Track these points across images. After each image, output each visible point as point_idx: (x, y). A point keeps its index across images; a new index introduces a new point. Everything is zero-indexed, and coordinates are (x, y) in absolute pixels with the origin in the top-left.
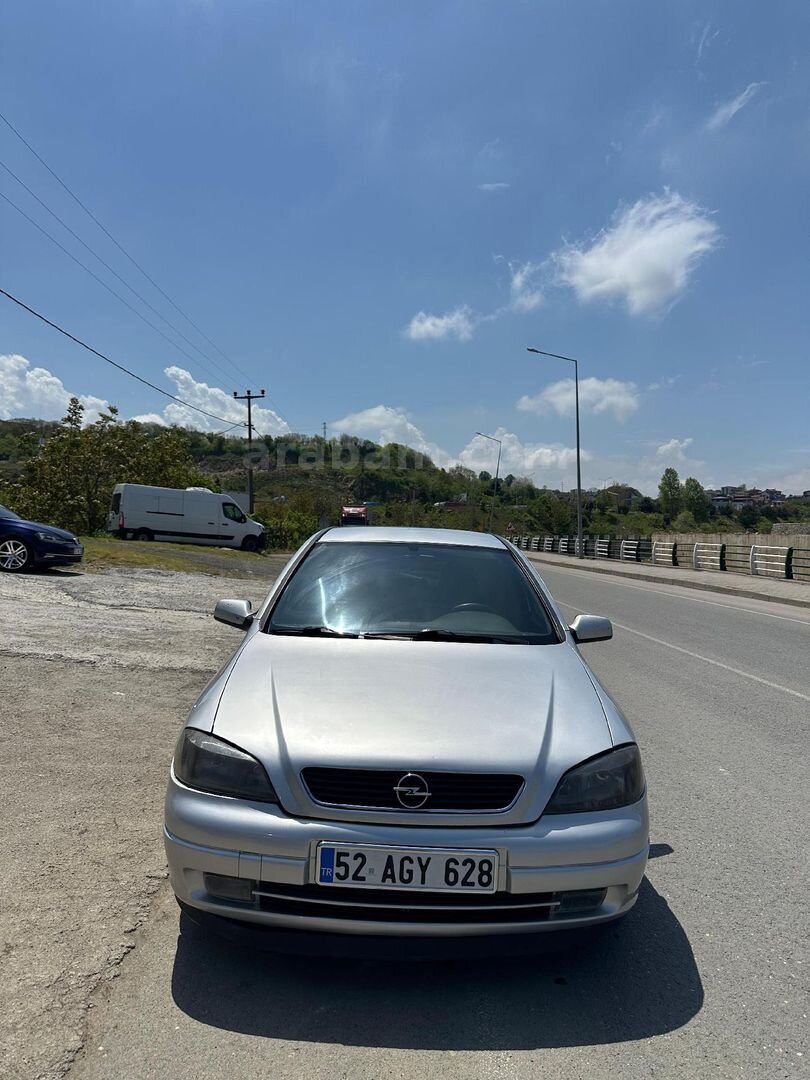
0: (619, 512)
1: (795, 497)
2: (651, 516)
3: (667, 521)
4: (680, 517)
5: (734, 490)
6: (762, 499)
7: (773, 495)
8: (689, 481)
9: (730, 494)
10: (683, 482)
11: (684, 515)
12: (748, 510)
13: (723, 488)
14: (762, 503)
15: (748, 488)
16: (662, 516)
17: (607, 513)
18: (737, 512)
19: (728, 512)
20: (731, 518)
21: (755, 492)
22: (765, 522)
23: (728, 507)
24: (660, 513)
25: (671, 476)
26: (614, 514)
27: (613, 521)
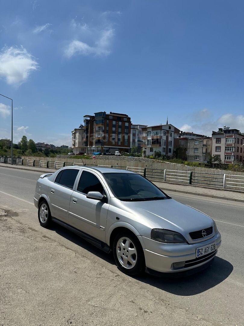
0: (7, 148)
1: (58, 147)
2: (18, 150)
3: (23, 152)
4: (28, 151)
5: (41, 144)
6: (49, 147)
7: (52, 146)
8: (30, 140)
9: (40, 145)
10: (28, 140)
11: (29, 150)
12: (47, 150)
13: (38, 143)
14: (49, 148)
15: (45, 144)
16: (22, 150)
17: (3, 148)
18: (43, 150)
19: (41, 150)
20: (42, 152)
21: (47, 145)
22: (52, 154)
23: (41, 149)
24: (21, 149)
25: (24, 138)
26: (6, 149)
27: (6, 151)
